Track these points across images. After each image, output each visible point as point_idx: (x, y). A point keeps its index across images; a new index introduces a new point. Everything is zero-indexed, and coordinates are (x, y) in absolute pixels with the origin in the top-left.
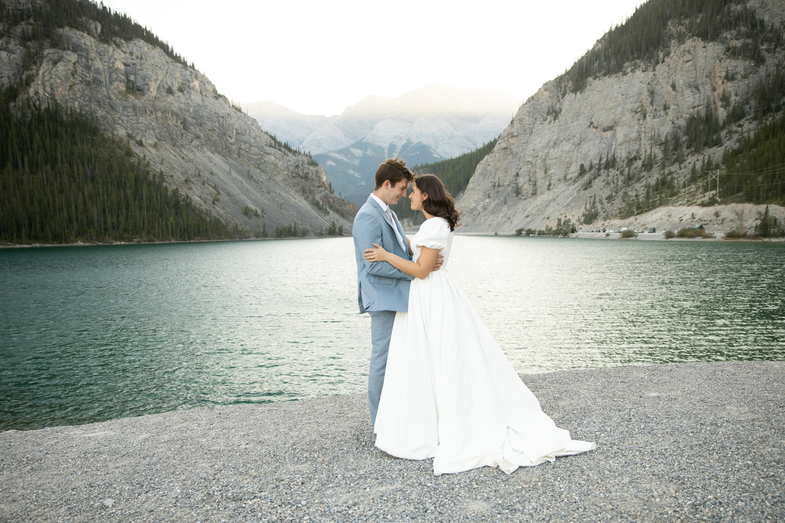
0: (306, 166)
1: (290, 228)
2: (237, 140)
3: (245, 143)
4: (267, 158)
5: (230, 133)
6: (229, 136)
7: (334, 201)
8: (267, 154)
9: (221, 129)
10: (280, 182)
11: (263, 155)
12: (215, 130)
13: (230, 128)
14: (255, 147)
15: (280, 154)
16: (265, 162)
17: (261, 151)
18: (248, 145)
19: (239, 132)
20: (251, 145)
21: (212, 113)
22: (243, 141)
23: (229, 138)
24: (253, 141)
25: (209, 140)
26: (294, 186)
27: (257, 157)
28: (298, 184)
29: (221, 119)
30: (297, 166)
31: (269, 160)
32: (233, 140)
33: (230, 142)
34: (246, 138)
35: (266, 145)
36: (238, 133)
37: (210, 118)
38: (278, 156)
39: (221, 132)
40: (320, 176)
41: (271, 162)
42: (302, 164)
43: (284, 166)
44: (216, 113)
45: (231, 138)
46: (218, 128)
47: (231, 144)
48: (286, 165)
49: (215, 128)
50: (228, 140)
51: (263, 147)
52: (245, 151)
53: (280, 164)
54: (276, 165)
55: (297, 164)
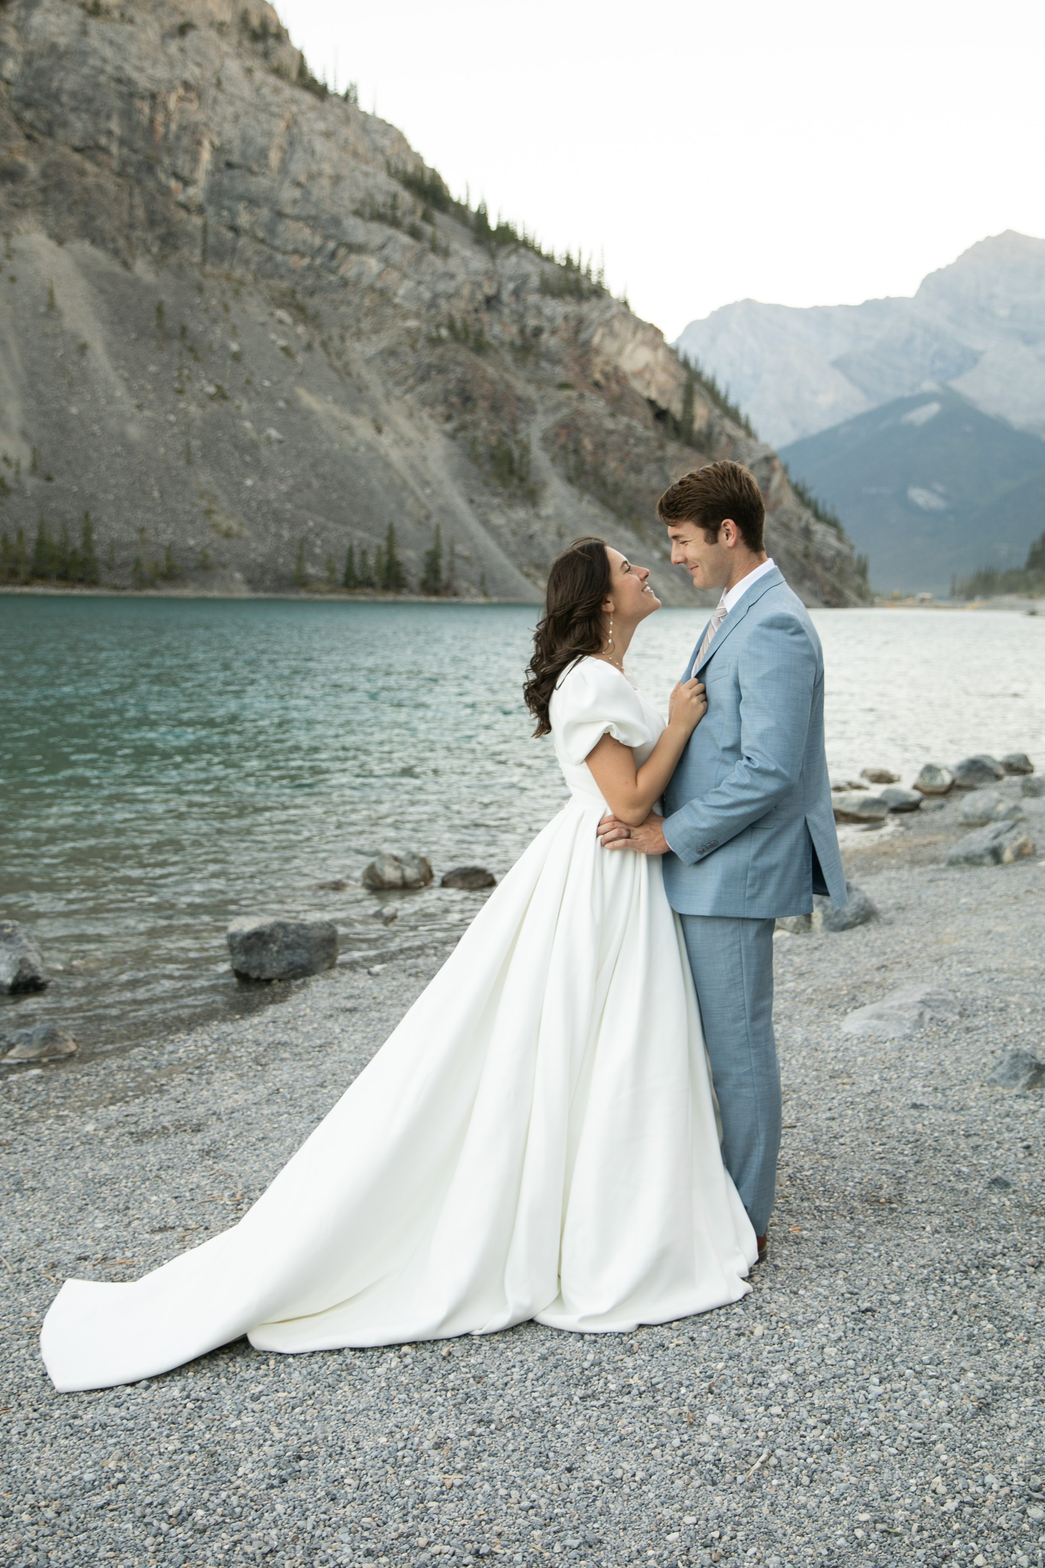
0: (533, 299)
2: (216, 193)
3: (253, 202)
4: (351, 266)
5: (182, 163)
6: (177, 176)
7: (601, 446)
8: (359, 249)
9: (140, 144)
10: (368, 361)
11: (333, 255)
12: (105, 150)
13: (185, 141)
14: (297, 218)
15: (405, 248)
16: (345, 283)
17: (327, 238)
18: (265, 213)
19: (235, 158)
20: (280, 215)
21: (102, 79)
22: (240, 198)
23: (173, 184)
24: (288, 194)
25: (60, 186)
26: (422, 380)
27: (306, 261)
28: (441, 370)
29: (145, 107)
30: (492, 302)
31: (360, 276)
32: (192, 191)
33: (181, 197)
34: (261, 183)
35: (357, 213)
36: (230, 165)
37: (90, 100)
38: (396, 257)
39: (135, 158)
40: (587, 343)
41: (365, 282)
42: (516, 293)
43: (419, 298)
44: (119, 81)
45: (186, 182)
46: (122, 142)
47: (185, 207)
48: (427, 295)
49: (103, 141)
50: (166, 192)
51: (336, 221)
52: (255, 238)
53: (404, 289)
54: (384, 295)
55: (489, 289)
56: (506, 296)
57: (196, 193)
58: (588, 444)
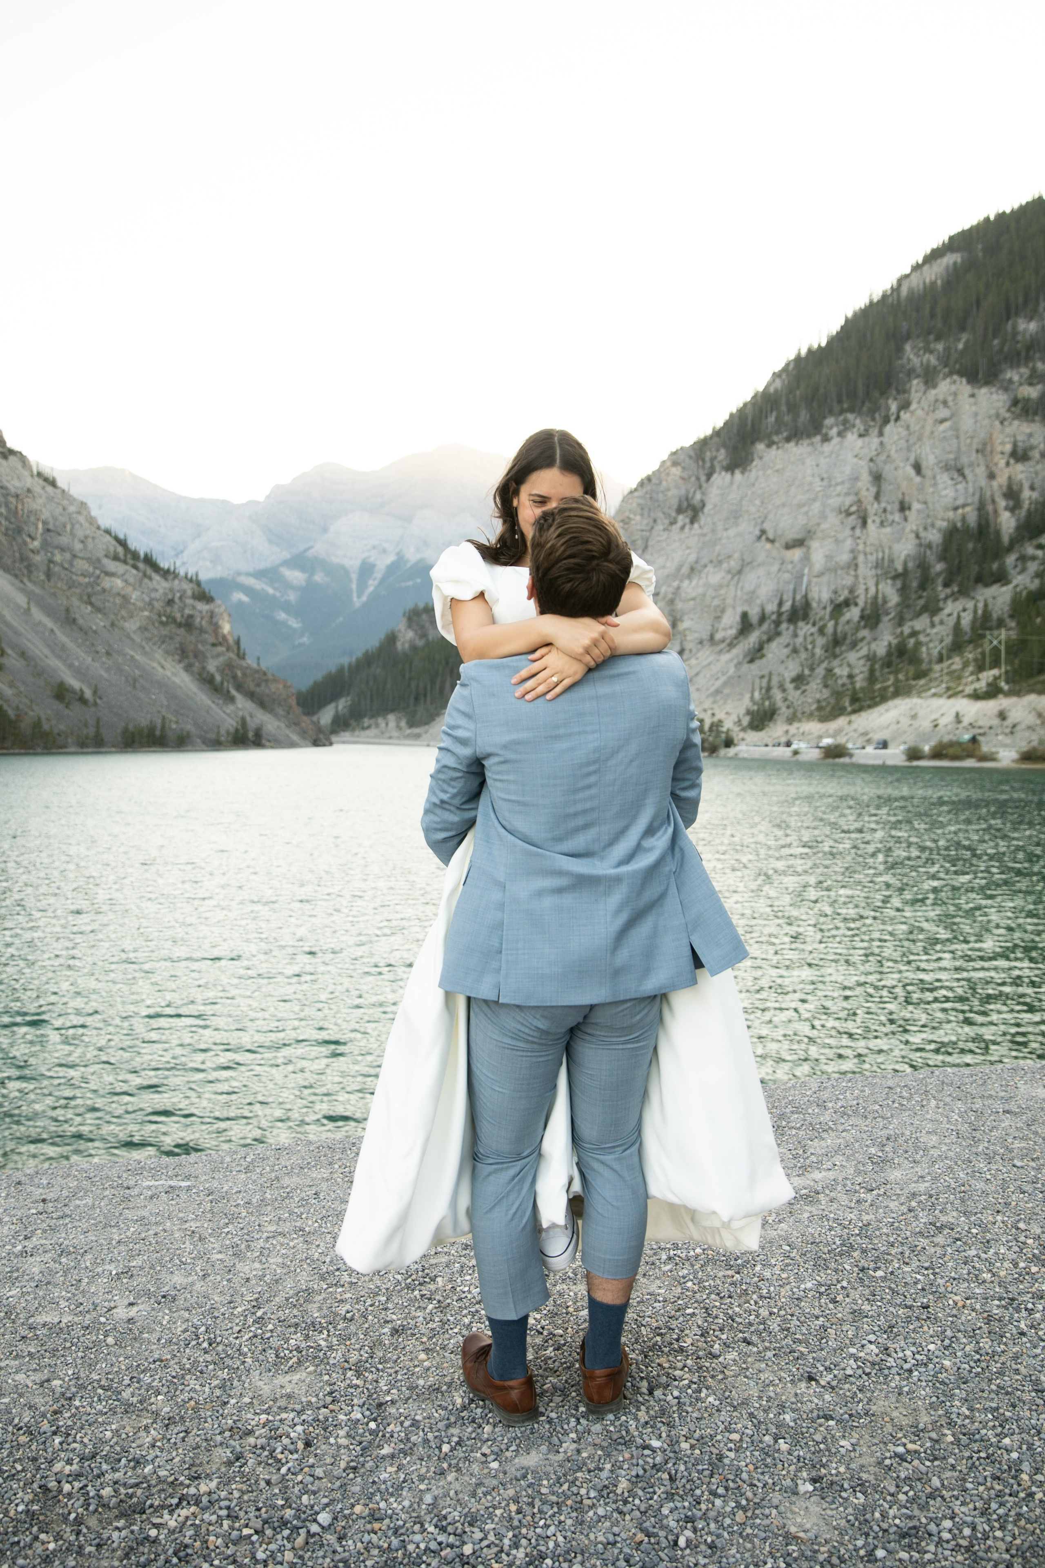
0: (189, 601)
1: (152, 729)
2: (45, 544)
3: (63, 550)
4: (107, 583)
5: (32, 529)
6: (30, 536)
7: (244, 675)
8: (107, 574)
9: (13, 520)
10: (134, 632)
11: (98, 577)
13: (32, 518)
14: (83, 558)
15: (135, 576)
16: (104, 590)
17: (95, 568)
18: (68, 556)
19: (51, 527)
20: (75, 556)
22: (57, 547)
23: (28, 540)
24: (78, 546)
26: (163, 642)
27: (87, 580)
28: (171, 638)
29: (13, 500)
30: (170, 602)
31: (111, 588)
33: (31, 546)
34: (64, 540)
35: (106, 556)
36: (48, 530)
38: (131, 580)
39: (12, 526)
40: (216, 624)
41: (114, 591)
42: (180, 598)
43: (143, 600)
45: (33, 539)
46: (6, 519)
47: (32, 551)
48: (147, 599)
50: (25, 543)
51: (99, 560)
52: (62, 566)
53: (134, 596)
54: (125, 598)
55: (170, 597)
56: (177, 600)
57: (36, 544)
58: (239, 674)
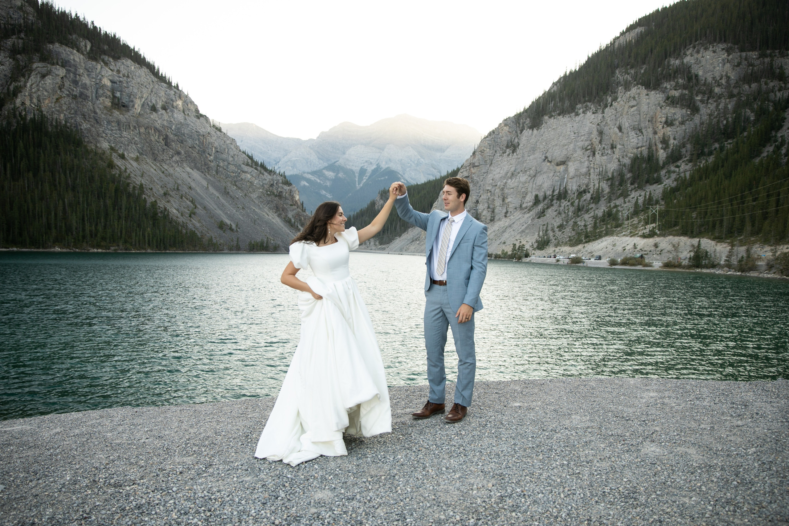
0: (281, 185)
1: (262, 243)
2: (216, 158)
3: (224, 161)
4: (243, 176)
5: (210, 151)
6: (209, 154)
7: (305, 219)
8: (243, 172)
9: (201, 147)
10: (255, 199)
11: (239, 173)
12: (195, 148)
13: (210, 146)
14: (233, 165)
15: (256, 173)
16: (242, 179)
17: (238, 169)
18: (226, 163)
19: (218, 150)
20: (229, 163)
21: (193, 131)
22: (221, 159)
23: (208, 156)
24: (231, 159)
25: (189, 156)
26: (268, 203)
27: (234, 174)
28: (272, 202)
29: (202, 138)
30: (272, 185)
31: (245, 178)
32: (211, 157)
33: (209, 159)
34: (224, 156)
35: (243, 164)
36: (217, 152)
37: (191, 136)
38: (254, 175)
39: (201, 150)
40: (293, 195)
41: (247, 180)
42: (276, 184)
43: (259, 184)
44: (197, 132)
45: (210, 155)
46: (198, 146)
47: (210, 161)
48: (261, 184)
49: (195, 146)
50: (207, 157)
51: (240, 166)
52: (223, 168)
53: (256, 182)
54: (251, 183)
55: (272, 183)
56: (275, 184)
